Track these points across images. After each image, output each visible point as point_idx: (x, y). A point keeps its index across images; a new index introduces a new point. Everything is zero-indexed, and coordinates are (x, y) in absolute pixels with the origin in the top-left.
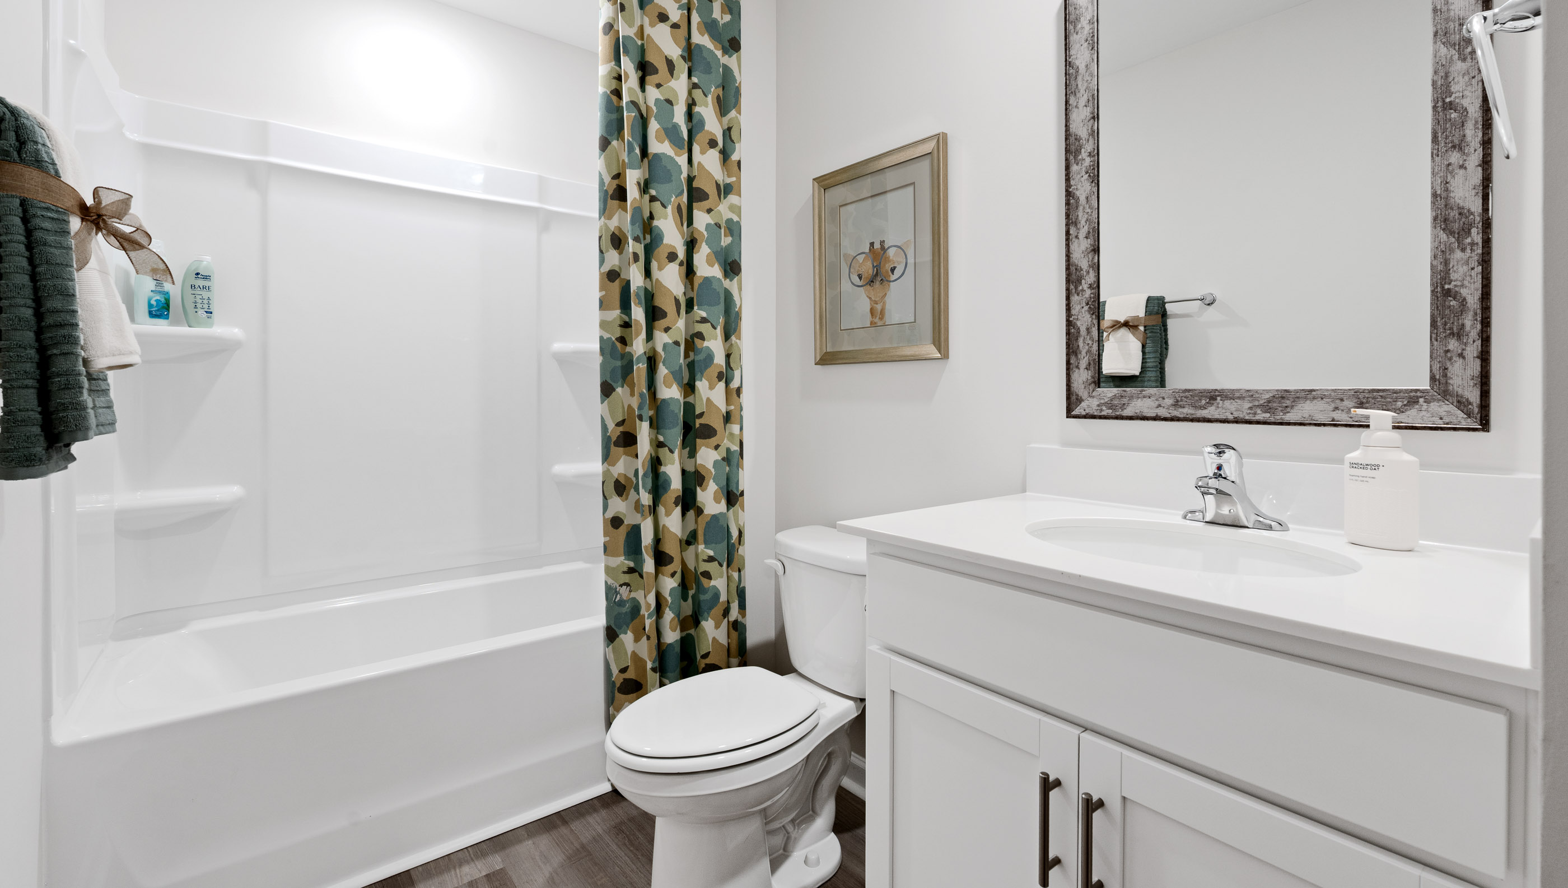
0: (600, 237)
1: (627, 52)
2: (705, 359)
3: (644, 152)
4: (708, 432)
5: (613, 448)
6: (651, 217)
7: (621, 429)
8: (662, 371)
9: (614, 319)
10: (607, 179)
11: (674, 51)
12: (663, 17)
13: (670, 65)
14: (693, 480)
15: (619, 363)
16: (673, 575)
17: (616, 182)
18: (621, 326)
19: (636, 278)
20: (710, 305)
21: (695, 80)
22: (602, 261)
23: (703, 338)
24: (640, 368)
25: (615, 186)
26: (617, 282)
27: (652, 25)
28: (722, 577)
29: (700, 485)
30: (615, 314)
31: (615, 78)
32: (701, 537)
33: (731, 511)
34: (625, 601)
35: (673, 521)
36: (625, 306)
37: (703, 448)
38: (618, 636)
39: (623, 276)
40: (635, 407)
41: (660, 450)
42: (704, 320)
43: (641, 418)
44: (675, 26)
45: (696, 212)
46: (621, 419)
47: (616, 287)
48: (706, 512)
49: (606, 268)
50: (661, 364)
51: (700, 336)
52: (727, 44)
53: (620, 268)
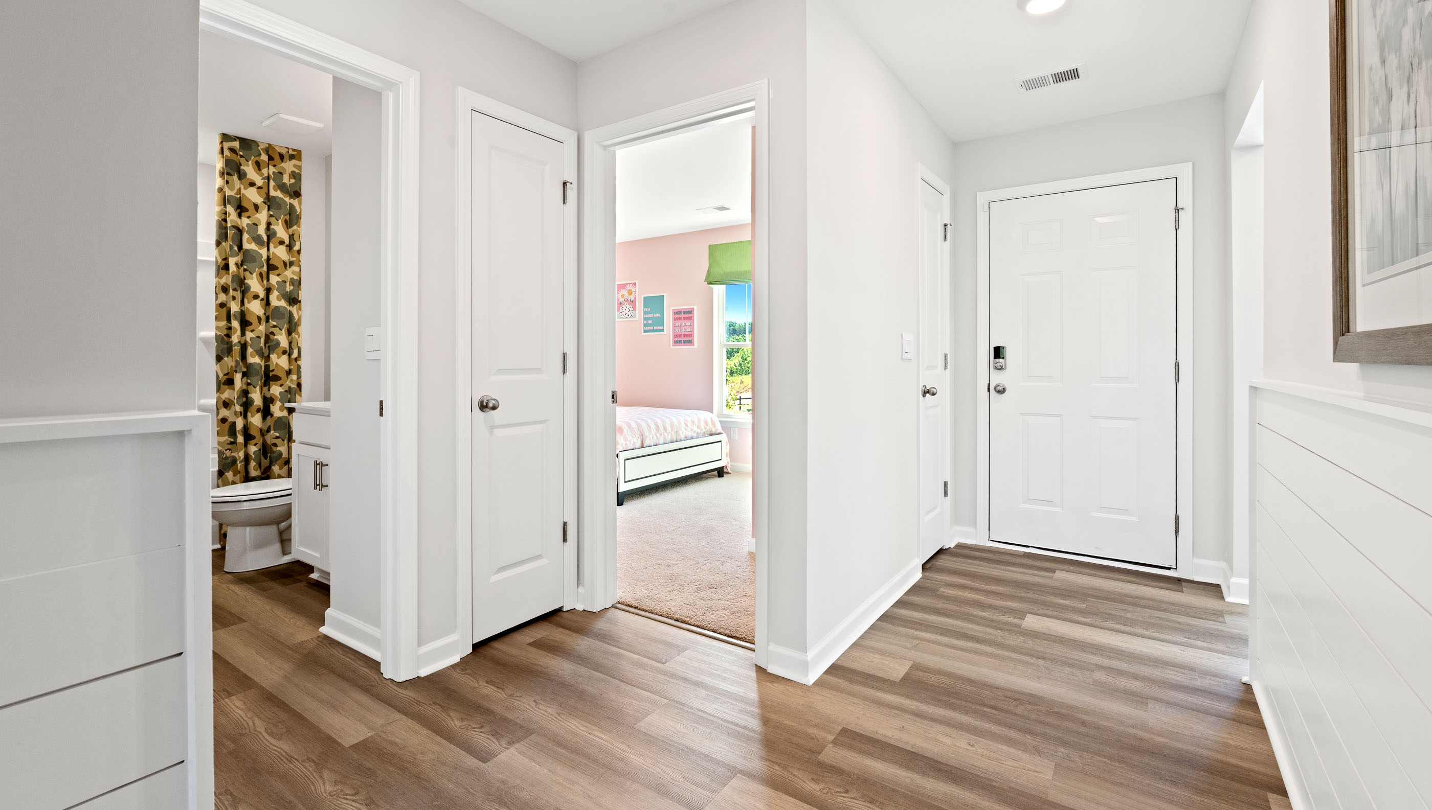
0: (216, 287)
1: (229, 203)
2: (275, 345)
3: (240, 247)
4: (277, 378)
5: (222, 386)
6: (245, 279)
7: (227, 377)
8: (250, 350)
9: (223, 326)
10: (220, 260)
11: (259, 200)
12: (252, 184)
13: (256, 207)
14: (268, 401)
15: (226, 346)
16: (255, 445)
17: (224, 262)
18: (227, 329)
19: (235, 307)
20: (279, 319)
21: (272, 213)
22: (217, 298)
23: (274, 335)
24: (236, 349)
25: (223, 264)
26: (225, 308)
27: (245, 189)
28: (284, 446)
29: (272, 403)
30: (223, 323)
31: (224, 213)
32: (272, 428)
33: (291, 416)
34: (228, 457)
35: (256, 420)
36: (229, 319)
37: (274, 386)
38: (224, 474)
39: (228, 306)
40: (234, 365)
41: (249, 386)
42: (274, 326)
43: (236, 372)
44: (260, 188)
45: (271, 275)
46: (226, 372)
47: (224, 310)
48: (275, 415)
49: (219, 301)
50: (249, 347)
51: (273, 334)
52: (293, 194)
53: (227, 302)
